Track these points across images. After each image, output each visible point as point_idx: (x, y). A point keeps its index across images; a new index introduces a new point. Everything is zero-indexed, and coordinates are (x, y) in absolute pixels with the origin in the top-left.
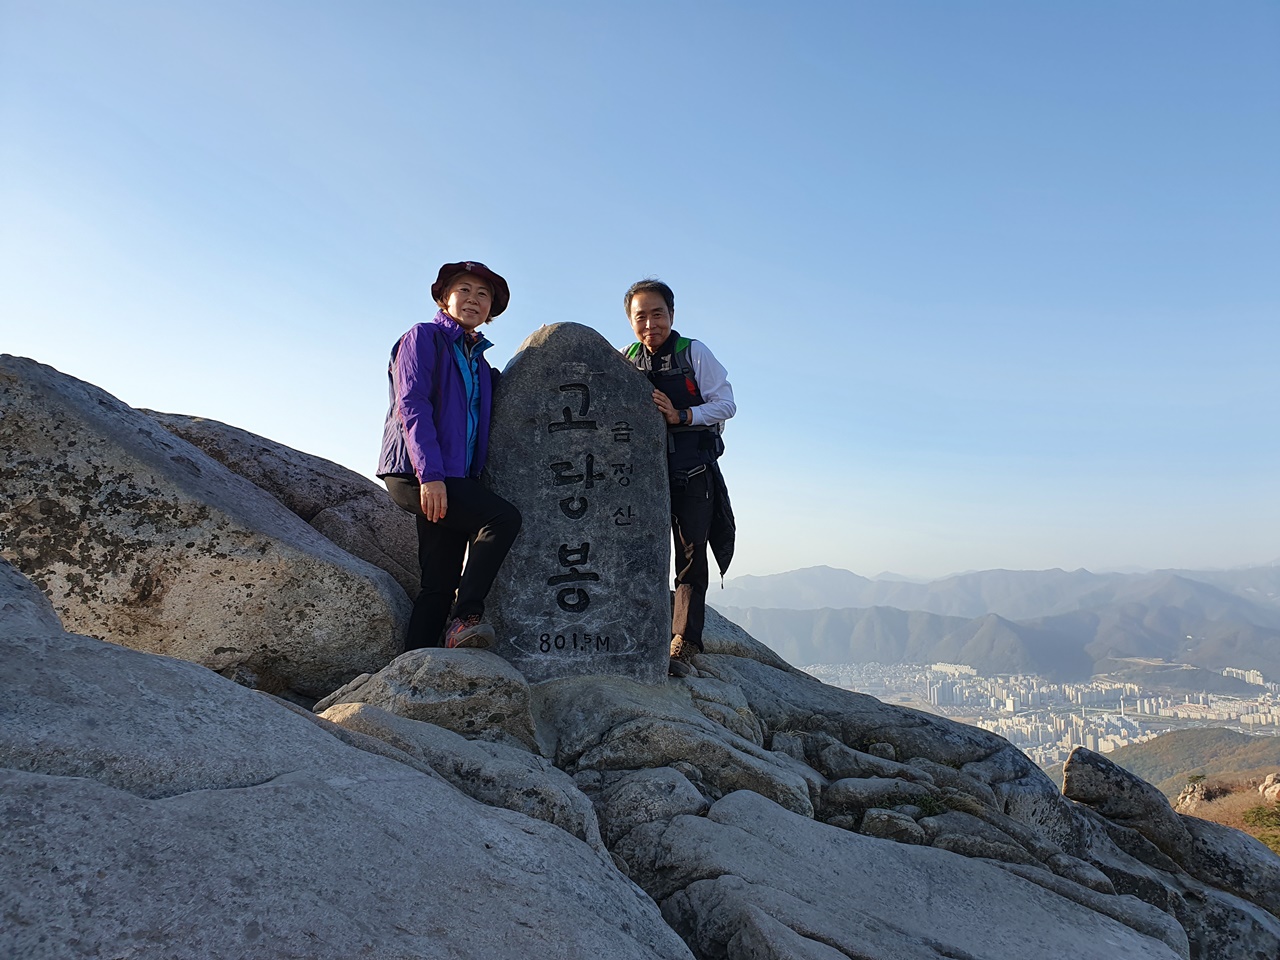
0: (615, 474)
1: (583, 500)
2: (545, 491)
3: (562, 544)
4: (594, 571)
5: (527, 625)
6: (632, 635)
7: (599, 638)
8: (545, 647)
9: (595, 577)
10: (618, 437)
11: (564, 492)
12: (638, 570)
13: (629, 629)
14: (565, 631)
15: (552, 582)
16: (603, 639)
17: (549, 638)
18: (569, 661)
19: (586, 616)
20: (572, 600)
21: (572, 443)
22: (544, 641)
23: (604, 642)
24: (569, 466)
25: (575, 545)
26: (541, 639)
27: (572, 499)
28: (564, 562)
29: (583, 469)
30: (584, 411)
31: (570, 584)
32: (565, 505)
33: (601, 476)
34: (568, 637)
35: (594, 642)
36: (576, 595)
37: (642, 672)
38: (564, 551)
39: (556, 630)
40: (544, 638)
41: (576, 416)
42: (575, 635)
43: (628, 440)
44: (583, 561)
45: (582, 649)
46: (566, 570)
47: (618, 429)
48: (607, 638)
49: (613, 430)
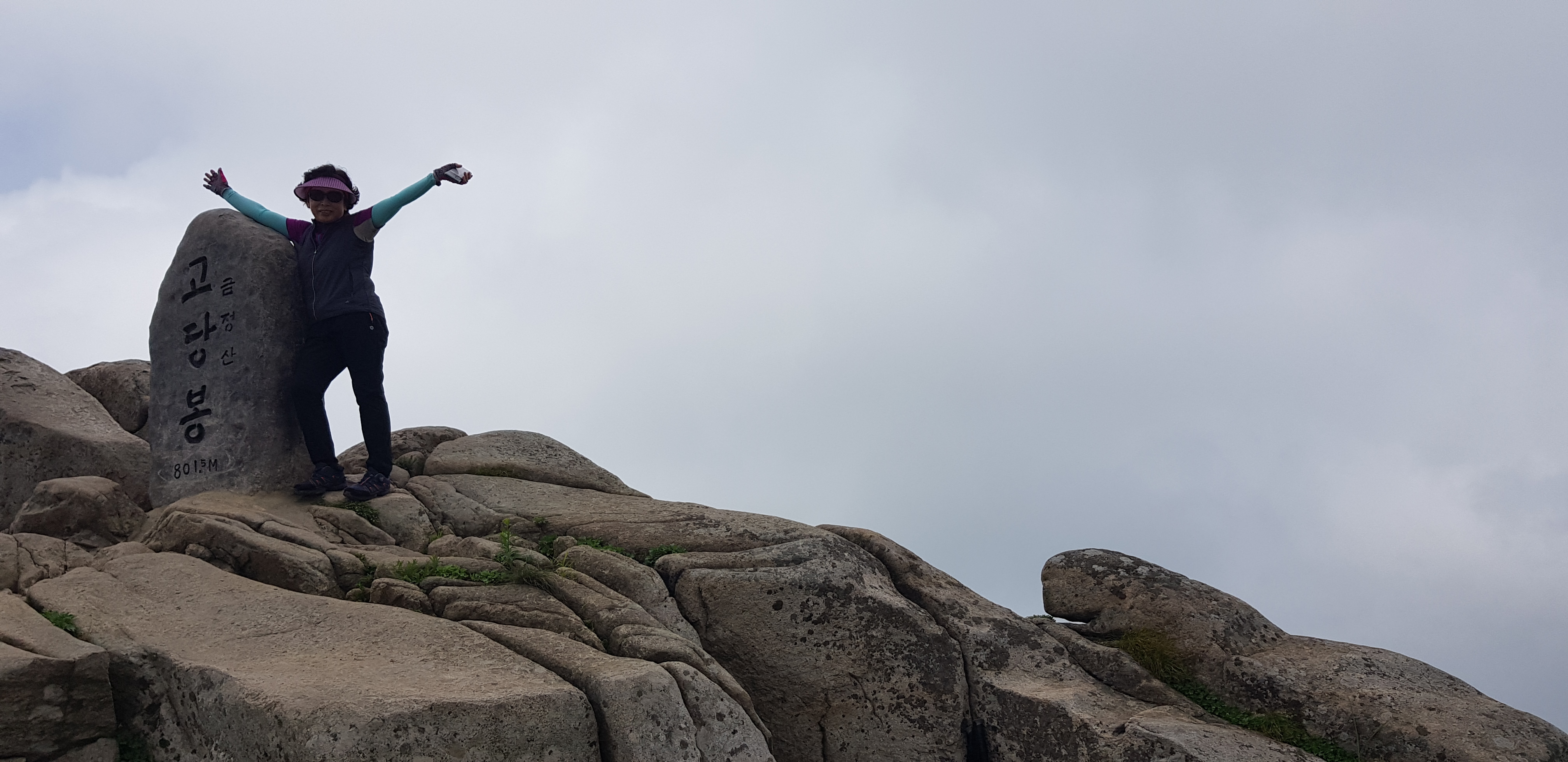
0: (223, 323)
1: (203, 351)
2: (180, 350)
3: (188, 390)
4: (209, 407)
5: (167, 459)
6: (232, 455)
7: (210, 461)
8: (178, 474)
9: (208, 412)
10: (226, 292)
11: (192, 347)
12: (237, 400)
13: (230, 450)
14: (190, 459)
15: (183, 422)
16: (213, 461)
17: (179, 468)
18: (192, 483)
19: (203, 443)
20: (194, 434)
21: (196, 307)
22: (177, 470)
23: (214, 464)
24: (194, 326)
25: (197, 389)
26: (176, 469)
27: (196, 352)
28: (190, 405)
29: (203, 328)
30: (203, 279)
31: (193, 422)
32: (192, 357)
33: (214, 328)
34: (192, 464)
35: (207, 465)
36: (196, 429)
37: (239, 484)
38: (191, 395)
39: (184, 460)
40: (177, 468)
41: (199, 285)
42: (195, 462)
43: (231, 293)
44: (201, 402)
45: (200, 472)
46: (191, 411)
47: (227, 285)
48: (216, 460)
49: (222, 287)
